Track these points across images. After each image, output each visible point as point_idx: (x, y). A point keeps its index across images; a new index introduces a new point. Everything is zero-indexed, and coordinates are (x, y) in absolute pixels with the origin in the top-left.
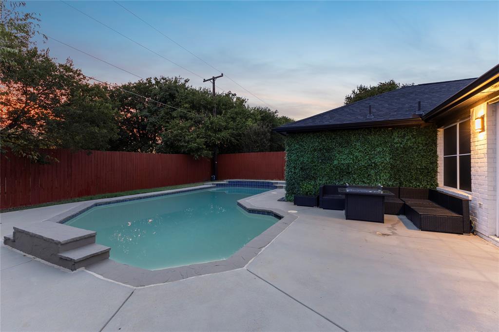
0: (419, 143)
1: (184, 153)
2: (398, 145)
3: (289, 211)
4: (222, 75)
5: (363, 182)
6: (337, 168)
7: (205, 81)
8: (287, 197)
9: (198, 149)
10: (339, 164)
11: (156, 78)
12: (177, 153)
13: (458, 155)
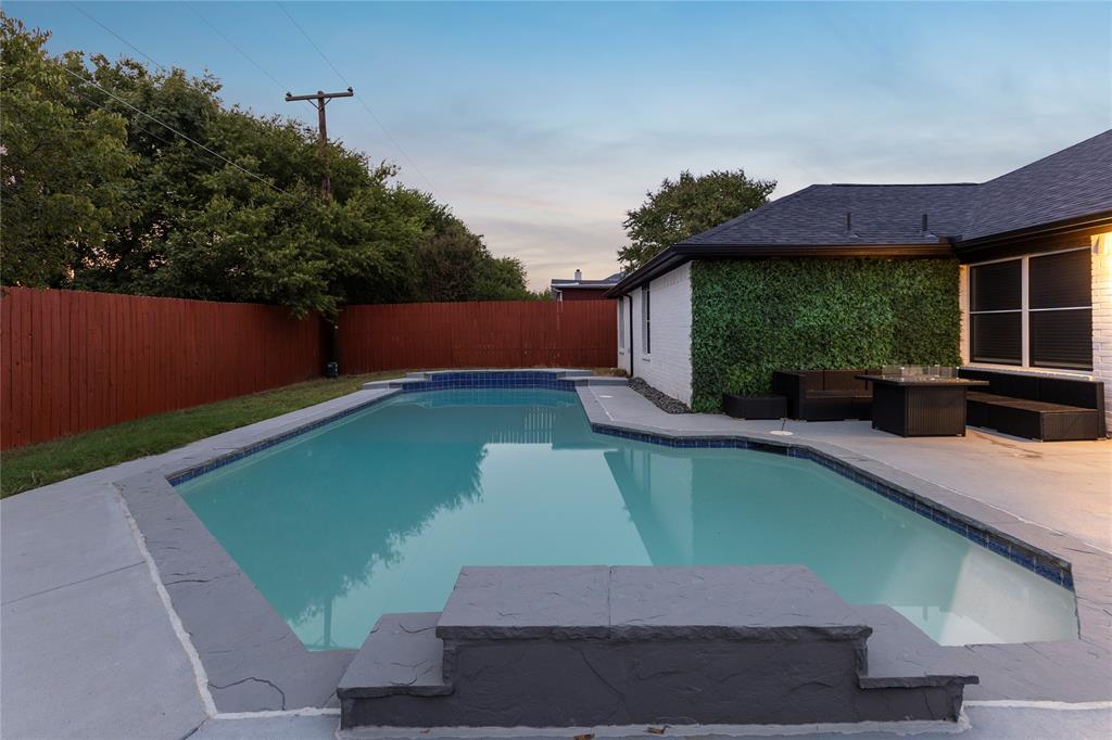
0: (935, 289)
1: (259, 299)
2: (905, 291)
3: (772, 432)
4: (350, 93)
5: (848, 361)
6: (800, 335)
7: (290, 98)
8: (694, 402)
9: (304, 290)
10: (804, 326)
11: (101, 57)
12: (229, 298)
13: (1025, 310)
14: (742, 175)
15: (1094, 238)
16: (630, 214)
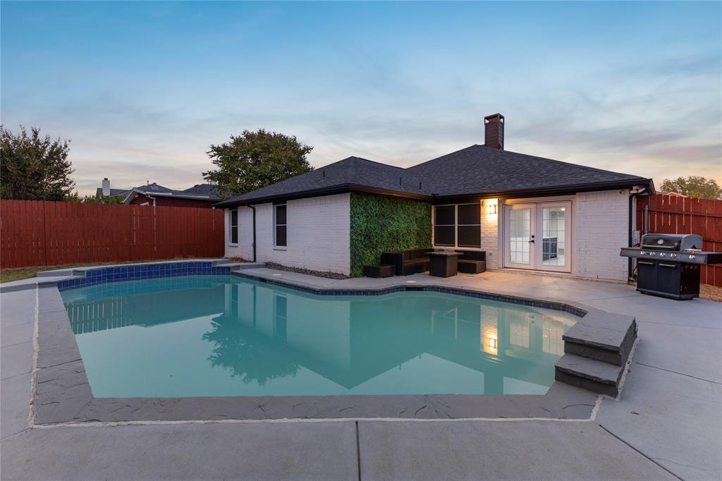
0: (426, 215)
2: (419, 215)
8: (352, 272)
13: (456, 225)
14: (295, 139)
15: (481, 200)
16: (213, 147)
